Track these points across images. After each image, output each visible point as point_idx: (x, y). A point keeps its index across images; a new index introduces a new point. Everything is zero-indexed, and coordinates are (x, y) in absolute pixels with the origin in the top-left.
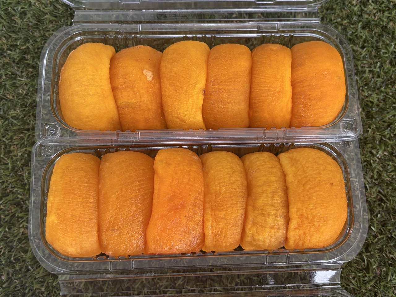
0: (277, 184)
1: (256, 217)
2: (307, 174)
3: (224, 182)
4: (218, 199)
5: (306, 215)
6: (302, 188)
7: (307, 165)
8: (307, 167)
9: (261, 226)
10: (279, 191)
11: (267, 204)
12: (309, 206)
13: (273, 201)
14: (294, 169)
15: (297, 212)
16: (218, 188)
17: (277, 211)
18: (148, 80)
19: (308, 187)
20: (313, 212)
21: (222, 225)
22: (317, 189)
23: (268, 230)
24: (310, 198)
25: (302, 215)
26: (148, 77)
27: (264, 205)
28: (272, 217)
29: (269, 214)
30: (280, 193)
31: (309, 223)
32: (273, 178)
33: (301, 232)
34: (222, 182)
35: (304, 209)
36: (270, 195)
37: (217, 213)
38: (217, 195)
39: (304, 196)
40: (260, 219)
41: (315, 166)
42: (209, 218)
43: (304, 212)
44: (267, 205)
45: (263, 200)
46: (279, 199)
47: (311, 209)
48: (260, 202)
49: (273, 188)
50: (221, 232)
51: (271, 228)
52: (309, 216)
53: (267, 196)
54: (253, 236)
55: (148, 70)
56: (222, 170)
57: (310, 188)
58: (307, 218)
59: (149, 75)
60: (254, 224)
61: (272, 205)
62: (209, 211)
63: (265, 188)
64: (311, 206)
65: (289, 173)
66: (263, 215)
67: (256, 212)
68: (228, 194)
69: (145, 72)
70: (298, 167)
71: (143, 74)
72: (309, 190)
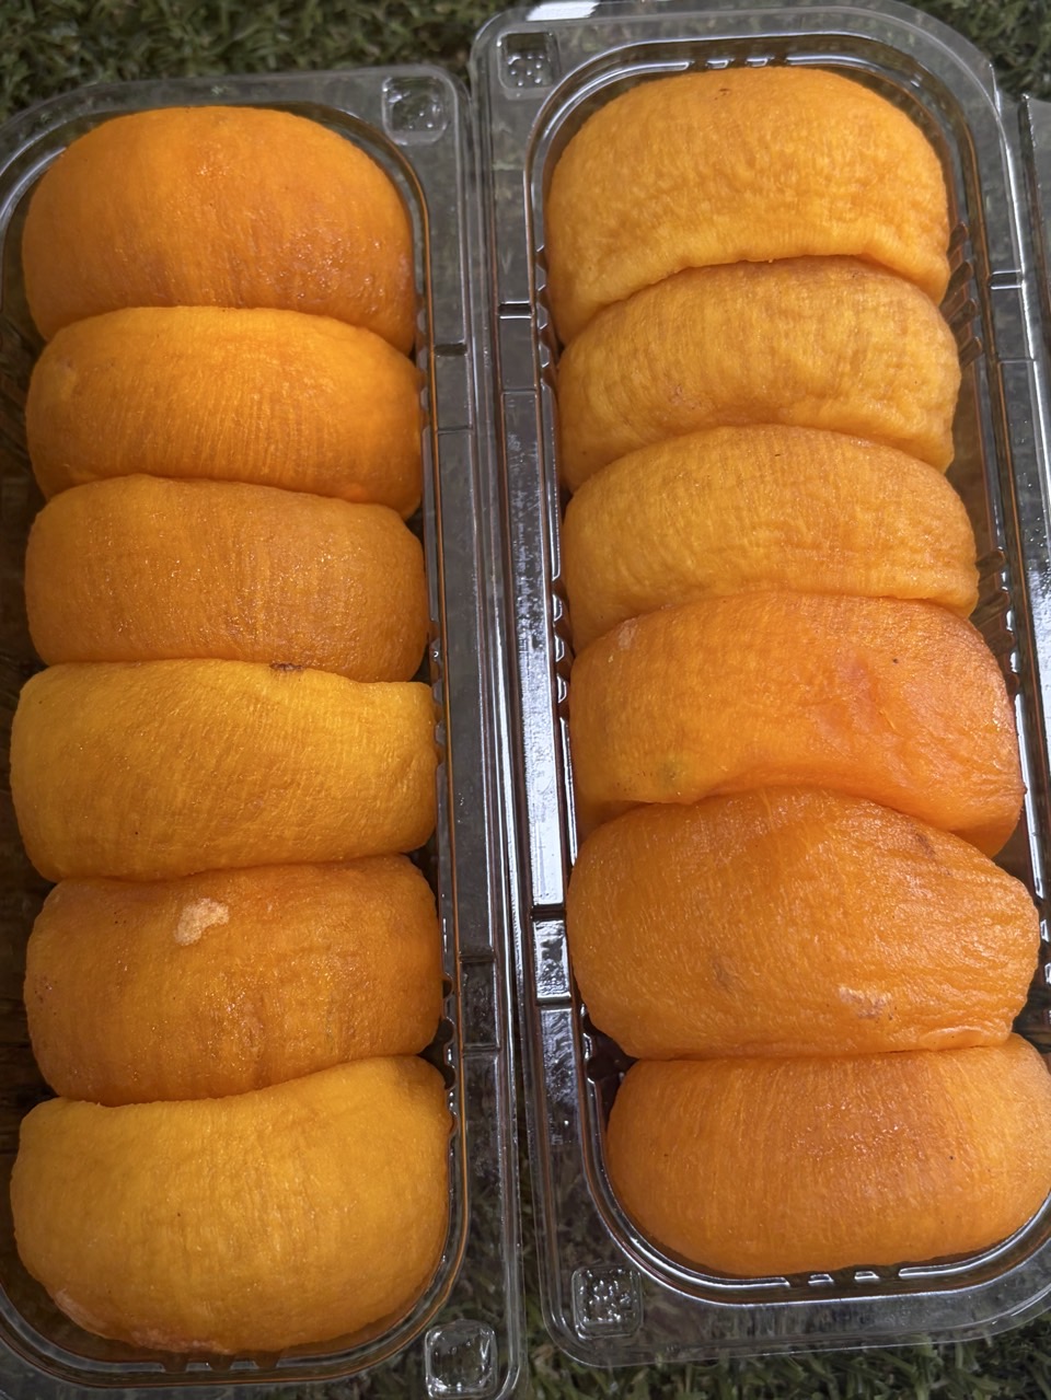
0: (735, 301)
1: (867, 384)
2: (692, 175)
3: (738, 509)
4: (809, 537)
5: (853, 188)
6: (748, 195)
7: (651, 179)
8: (660, 175)
9: (899, 366)
10: (760, 290)
11: (821, 335)
12: (822, 169)
13: (807, 312)
14: (664, 231)
15: (840, 219)
16: (763, 534)
17: (840, 301)
18: (226, 919)
19: (744, 173)
20: (844, 156)
21: (902, 525)
22: (752, 139)
23: (911, 344)
24: (789, 165)
25: (855, 201)
26: (214, 919)
27: (823, 349)
28: (868, 322)
29: (857, 333)
30: (768, 286)
31: (881, 178)
32: (713, 314)
33: (912, 215)
34: (739, 518)
35: (834, 189)
36: (782, 326)
37: (860, 540)
38: (790, 540)
39: (781, 191)
40: (875, 369)
41: (655, 147)
42: (881, 576)
43: (842, 190)
44: (823, 337)
45: (805, 352)
46: (796, 293)
47: (833, 162)
48: (813, 364)
49: (755, 314)
50: (928, 531)
51: (904, 332)
52: (858, 175)
53: (787, 336)
54: (929, 409)
55: (177, 921)
56: (681, 523)
57: (751, 163)
58: (864, 183)
59: (204, 916)
60: (889, 397)
61: (821, 320)
62: (854, 577)
63: (755, 342)
64: (824, 162)
65: (680, 251)
66: (857, 359)
67: (846, 383)
68: (788, 494)
69: (190, 932)
70: (656, 215)
71: (198, 944)
72: (758, 167)
